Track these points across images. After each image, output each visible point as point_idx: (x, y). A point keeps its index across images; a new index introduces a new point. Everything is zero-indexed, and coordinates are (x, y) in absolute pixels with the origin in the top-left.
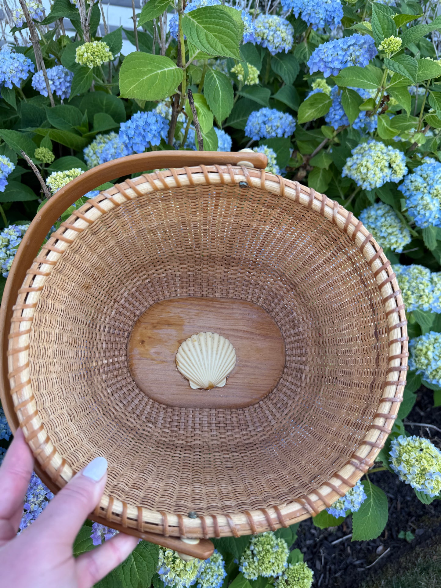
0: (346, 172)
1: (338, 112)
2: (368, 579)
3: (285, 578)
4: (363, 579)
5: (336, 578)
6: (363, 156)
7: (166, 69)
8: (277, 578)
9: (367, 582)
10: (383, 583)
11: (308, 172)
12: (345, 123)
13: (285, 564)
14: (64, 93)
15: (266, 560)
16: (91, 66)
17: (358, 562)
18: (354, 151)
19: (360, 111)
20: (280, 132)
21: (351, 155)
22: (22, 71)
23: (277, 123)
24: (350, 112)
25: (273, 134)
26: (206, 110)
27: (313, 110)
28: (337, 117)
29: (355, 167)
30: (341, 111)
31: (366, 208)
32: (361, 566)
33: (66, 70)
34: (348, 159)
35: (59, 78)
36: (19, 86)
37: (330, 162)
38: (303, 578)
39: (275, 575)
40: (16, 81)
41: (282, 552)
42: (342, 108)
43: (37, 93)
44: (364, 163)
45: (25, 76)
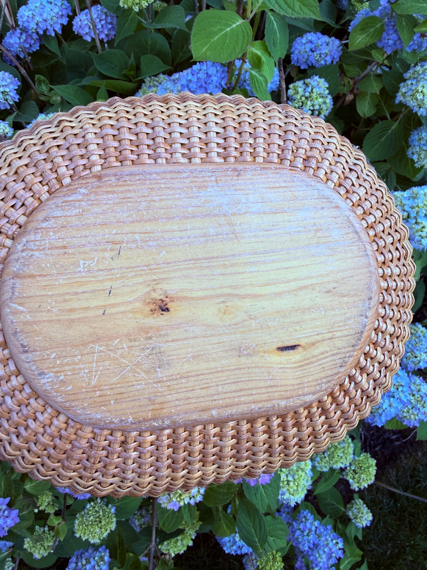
0: (399, 98)
1: (391, 37)
2: (406, 451)
3: (353, 468)
4: (401, 452)
5: (376, 452)
6: (418, 81)
7: (234, 26)
8: (346, 468)
9: (405, 454)
10: (420, 454)
11: (355, 95)
12: (399, 47)
13: (352, 456)
14: (107, 35)
15: (336, 455)
16: (136, 9)
17: (394, 437)
18: (407, 75)
19: (414, 33)
20: (329, 59)
21: (405, 80)
22: (62, 16)
23: (325, 50)
24: (404, 36)
25: (322, 62)
26: (267, 56)
27: (365, 35)
28: (391, 42)
29: (410, 93)
30: (394, 35)
31: (416, 128)
32: (398, 440)
33: (105, 10)
34: (402, 85)
35: (101, 20)
36: (60, 32)
37: (381, 87)
38: (368, 468)
39: (343, 466)
40: (58, 28)
41: (348, 447)
42: (396, 31)
43: (79, 37)
44: (420, 89)
45: (65, 21)
